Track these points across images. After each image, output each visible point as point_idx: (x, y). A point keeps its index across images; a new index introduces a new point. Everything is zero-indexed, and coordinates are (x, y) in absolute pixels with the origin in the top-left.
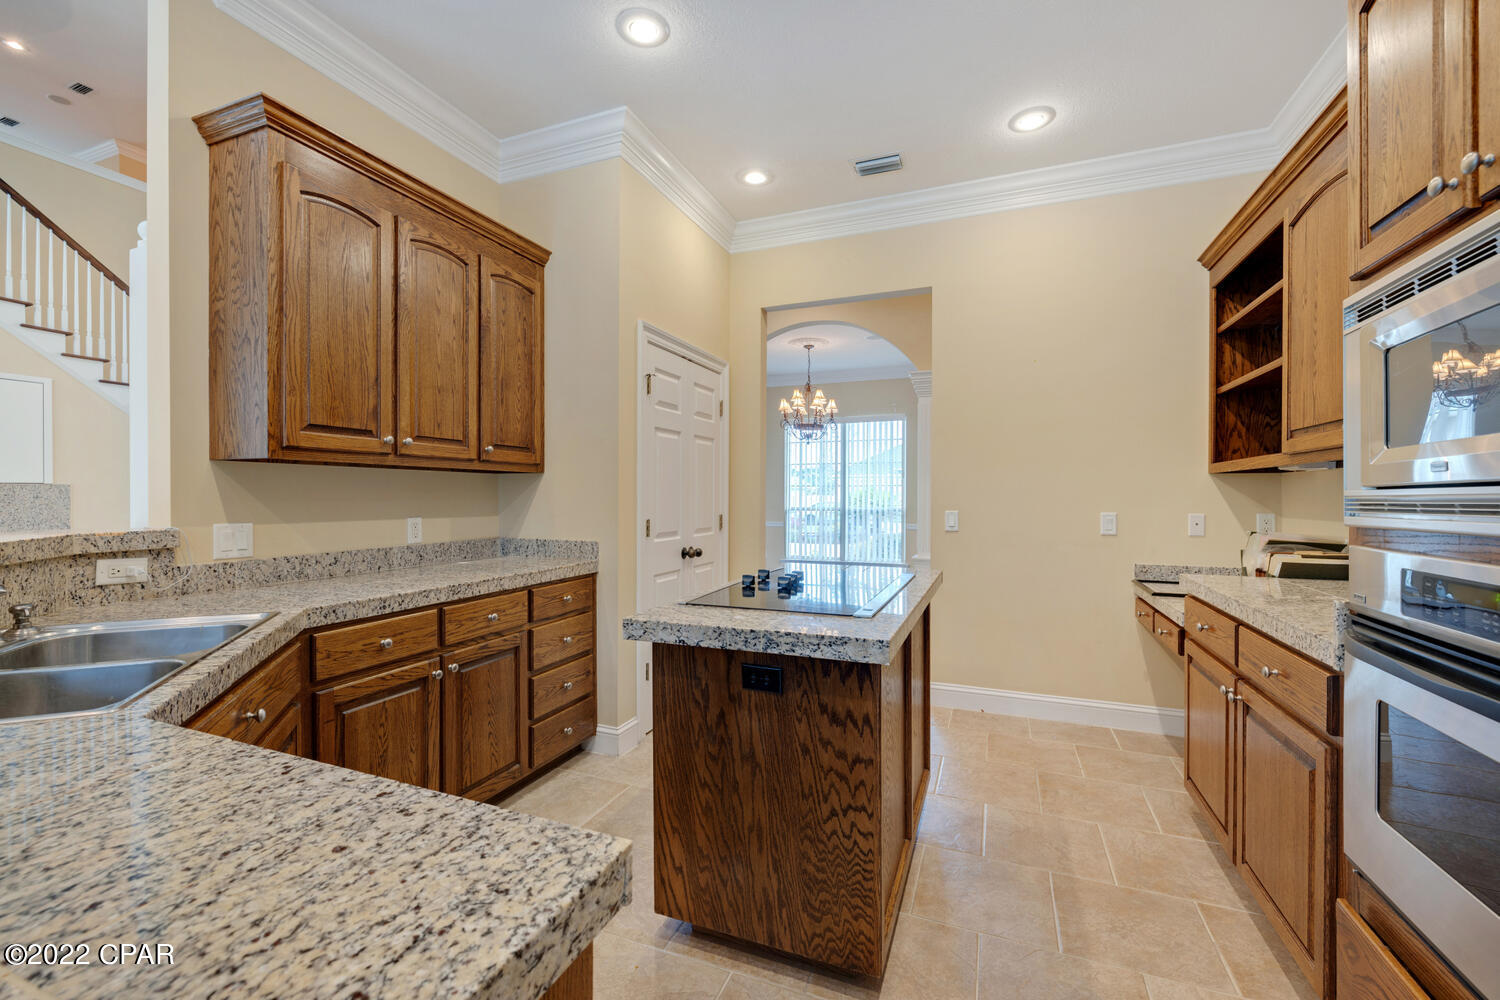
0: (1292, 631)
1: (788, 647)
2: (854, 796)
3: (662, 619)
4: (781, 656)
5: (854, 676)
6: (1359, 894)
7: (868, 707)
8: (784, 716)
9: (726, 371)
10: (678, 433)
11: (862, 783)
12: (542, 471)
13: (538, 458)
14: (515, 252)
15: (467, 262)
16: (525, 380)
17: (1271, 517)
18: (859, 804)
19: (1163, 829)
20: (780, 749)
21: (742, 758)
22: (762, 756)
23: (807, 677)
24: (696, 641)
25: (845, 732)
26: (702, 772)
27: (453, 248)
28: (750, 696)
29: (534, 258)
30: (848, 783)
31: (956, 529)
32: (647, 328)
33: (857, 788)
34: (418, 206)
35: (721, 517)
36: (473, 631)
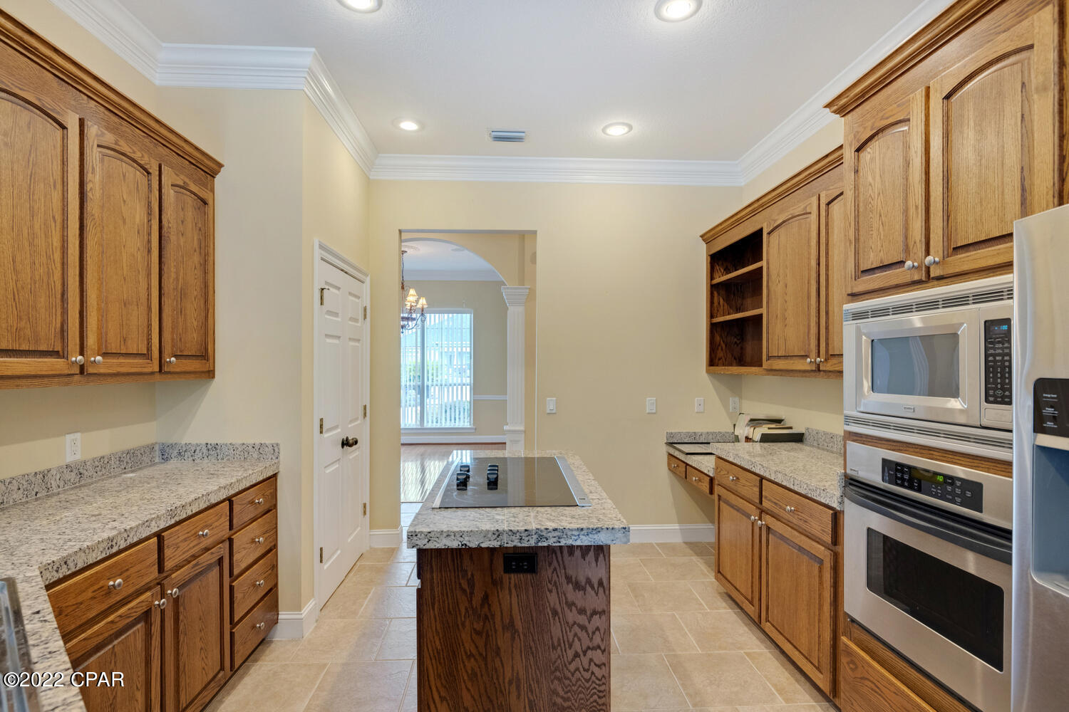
0: (805, 486)
1: (555, 540)
2: (591, 639)
3: (445, 528)
4: (548, 547)
5: (592, 553)
6: (850, 632)
7: (601, 573)
8: (539, 589)
9: (368, 280)
10: (339, 337)
11: (598, 629)
12: (213, 377)
13: (211, 366)
14: (190, 162)
15: (150, 171)
16: (201, 289)
17: (737, 399)
18: (595, 644)
19: (709, 608)
20: (534, 615)
21: (503, 629)
22: (520, 623)
23: (557, 558)
24: (477, 543)
25: (585, 594)
26: (469, 646)
27: (137, 156)
28: (510, 578)
29: (207, 168)
30: (587, 631)
31: (554, 412)
32: (321, 247)
33: (594, 633)
34: (102, 109)
35: (365, 407)
36: (188, 551)
